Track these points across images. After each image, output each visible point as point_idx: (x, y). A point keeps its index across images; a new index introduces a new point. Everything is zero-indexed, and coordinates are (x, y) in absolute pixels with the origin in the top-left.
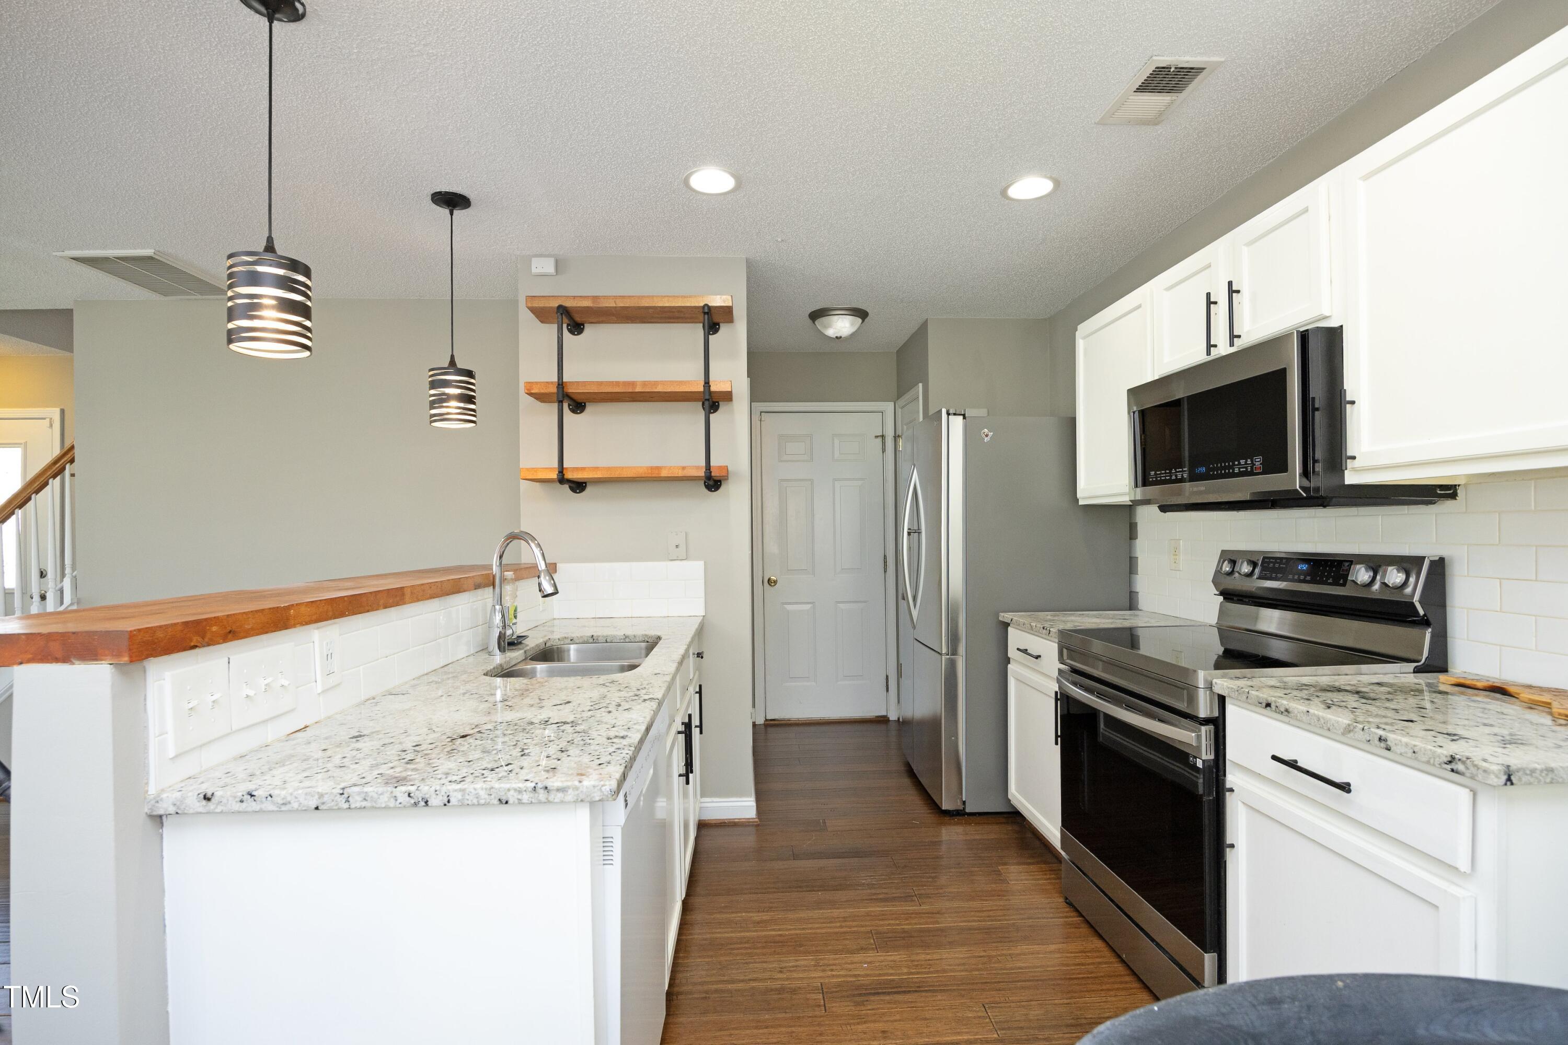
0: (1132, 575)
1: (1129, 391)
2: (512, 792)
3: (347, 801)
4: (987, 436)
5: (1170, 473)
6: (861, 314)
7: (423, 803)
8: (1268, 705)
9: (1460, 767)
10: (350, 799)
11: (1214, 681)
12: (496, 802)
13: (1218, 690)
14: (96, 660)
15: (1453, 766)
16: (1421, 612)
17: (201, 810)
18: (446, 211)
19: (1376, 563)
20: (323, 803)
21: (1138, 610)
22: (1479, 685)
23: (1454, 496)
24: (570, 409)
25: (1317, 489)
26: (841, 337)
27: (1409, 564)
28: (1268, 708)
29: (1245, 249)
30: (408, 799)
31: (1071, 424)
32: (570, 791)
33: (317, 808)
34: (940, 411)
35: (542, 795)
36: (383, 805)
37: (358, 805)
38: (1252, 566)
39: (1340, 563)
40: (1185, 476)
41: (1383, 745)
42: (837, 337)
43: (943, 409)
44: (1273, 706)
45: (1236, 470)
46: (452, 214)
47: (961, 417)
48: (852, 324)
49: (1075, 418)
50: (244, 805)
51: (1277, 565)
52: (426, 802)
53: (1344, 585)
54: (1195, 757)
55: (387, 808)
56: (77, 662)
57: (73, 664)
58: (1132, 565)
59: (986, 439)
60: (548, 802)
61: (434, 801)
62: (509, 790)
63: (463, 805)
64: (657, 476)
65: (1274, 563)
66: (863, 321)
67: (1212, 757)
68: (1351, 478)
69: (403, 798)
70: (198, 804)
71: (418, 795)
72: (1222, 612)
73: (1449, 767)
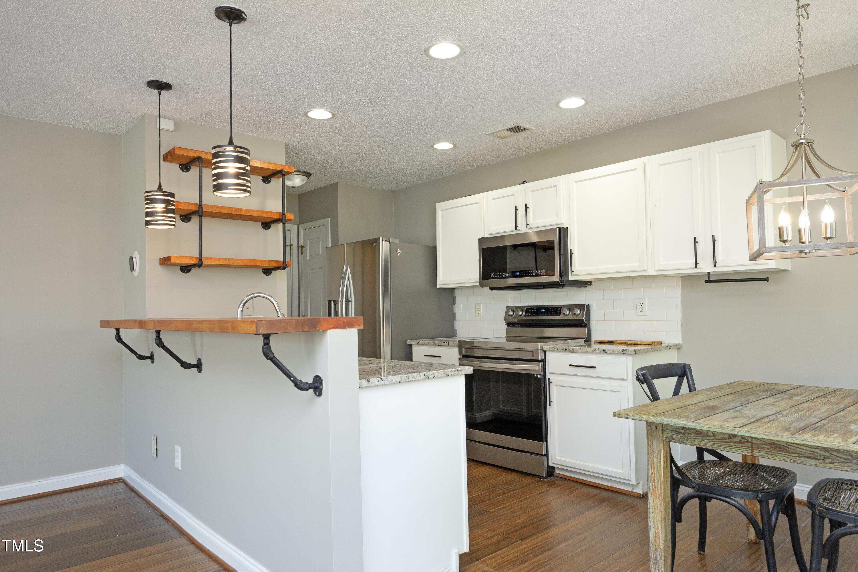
0: (454, 321)
1: (479, 239)
2: (450, 372)
3: (408, 379)
4: (399, 252)
5: (502, 274)
6: (308, 175)
7: (428, 378)
8: (566, 350)
9: (625, 352)
10: (409, 378)
11: (543, 347)
12: (446, 376)
13: (544, 349)
14: (353, 327)
15: (624, 352)
16: (585, 322)
17: (367, 385)
18: (156, 92)
19: (571, 308)
20: (402, 380)
21: (456, 337)
22: (606, 341)
23: (591, 285)
24: (181, 219)
25: (563, 281)
26: (295, 187)
27: (581, 307)
28: (566, 351)
29: (530, 192)
30: (424, 376)
31: (433, 250)
32: (463, 371)
33: (400, 382)
34: (379, 239)
35: (457, 373)
36: (418, 379)
37: (411, 380)
38: (522, 312)
39: (557, 308)
40: (510, 276)
41: (604, 352)
42: (292, 187)
44: (568, 350)
45: (534, 274)
46: (160, 94)
47: (389, 242)
48: (303, 180)
49: (436, 247)
50: (380, 382)
51: (532, 311)
52: (429, 377)
53: (560, 315)
54: (537, 374)
55: (419, 380)
56: (348, 328)
57: (346, 329)
58: (453, 317)
59: (399, 254)
60: (458, 375)
61: (431, 377)
62: (449, 371)
63: (438, 377)
64: (254, 265)
65: (531, 310)
66: (308, 178)
67: (543, 373)
68: (571, 278)
69: (423, 376)
70: (366, 383)
71: (426, 375)
72: (508, 331)
73: (622, 353)
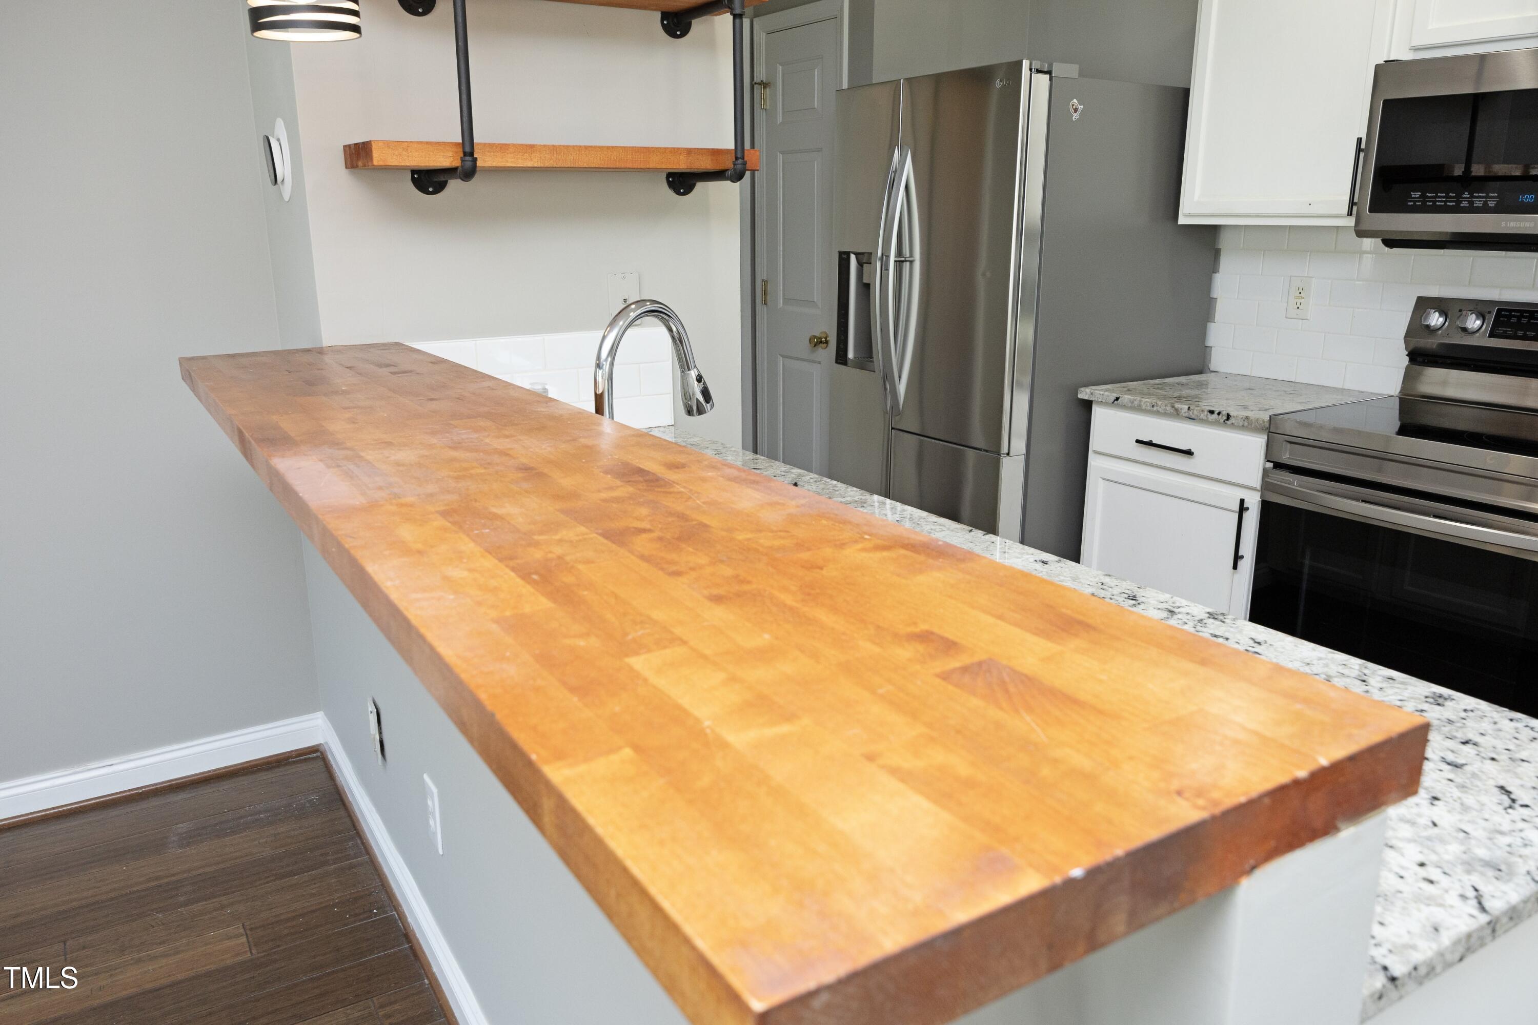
1: (1377, 66)
4: (1076, 110)
5: (1458, 197)
21: (1210, 371)
34: (1019, 64)
38: (1481, 318)
40: (1492, 203)
43: (1024, 61)
47: (1048, 76)
51: (1525, 320)
58: (1209, 309)
59: (1075, 115)
64: (641, 166)
65: (1519, 318)
72: (1409, 378)
